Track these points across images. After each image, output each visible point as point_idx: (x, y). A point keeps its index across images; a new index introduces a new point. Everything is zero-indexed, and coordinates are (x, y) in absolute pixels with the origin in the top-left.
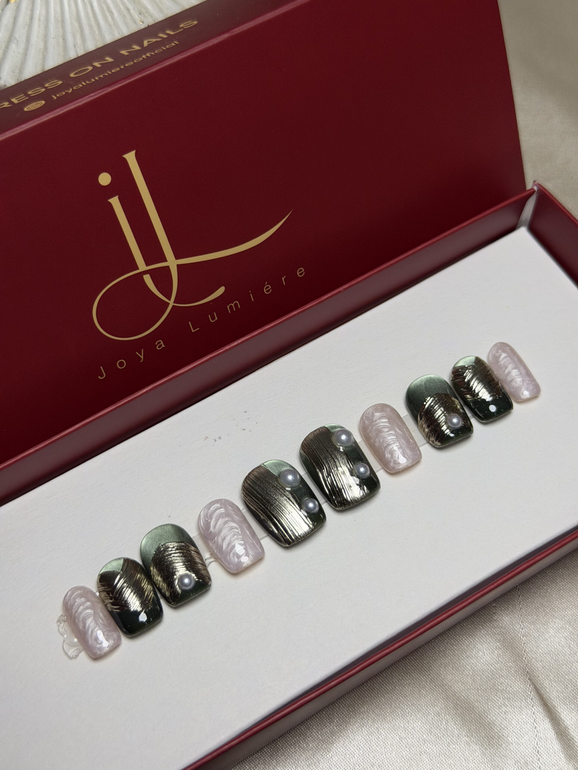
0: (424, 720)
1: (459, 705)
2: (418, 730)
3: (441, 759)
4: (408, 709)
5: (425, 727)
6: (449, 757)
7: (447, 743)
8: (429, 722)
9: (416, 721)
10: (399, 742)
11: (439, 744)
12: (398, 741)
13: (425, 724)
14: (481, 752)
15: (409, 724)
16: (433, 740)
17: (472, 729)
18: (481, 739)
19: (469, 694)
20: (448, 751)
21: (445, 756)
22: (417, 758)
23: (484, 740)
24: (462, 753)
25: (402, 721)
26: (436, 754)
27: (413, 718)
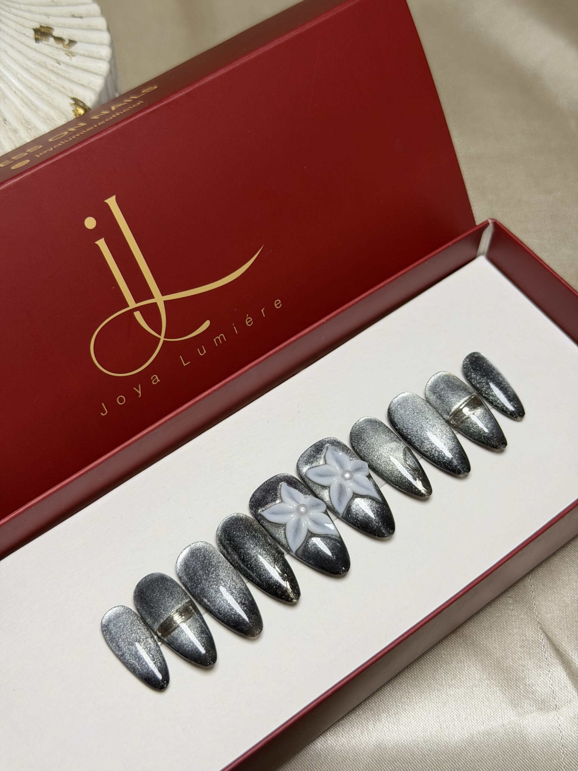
7: (470, 687)
14: (502, 693)
17: (492, 673)
18: (501, 681)
20: (471, 693)
23: (503, 682)
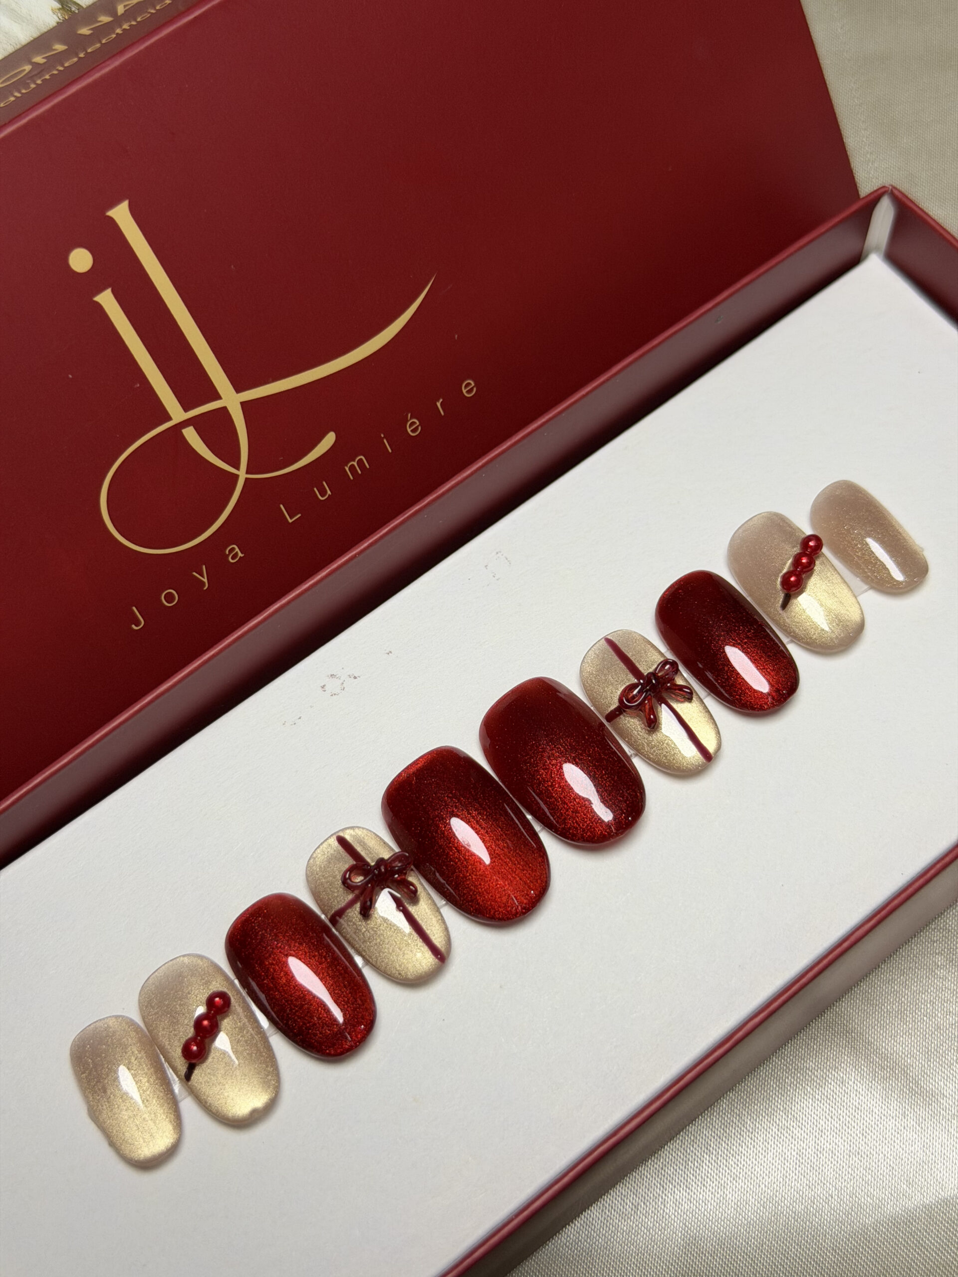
0: (818, 1094)
1: (879, 1064)
2: (808, 1113)
3: (853, 1159)
4: (790, 1078)
5: (820, 1107)
6: (867, 1156)
8: (827, 1097)
9: (804, 1098)
10: (778, 1135)
11: (848, 1133)
12: (775, 1133)
13: (821, 1102)
15: (792, 1103)
16: (837, 1128)
19: (895, 1044)
21: (858, 1154)
22: (811, 1161)
24: (888, 1147)
25: (781, 1099)
26: (844, 1151)
27: (799, 1093)
